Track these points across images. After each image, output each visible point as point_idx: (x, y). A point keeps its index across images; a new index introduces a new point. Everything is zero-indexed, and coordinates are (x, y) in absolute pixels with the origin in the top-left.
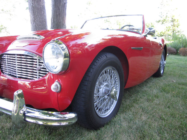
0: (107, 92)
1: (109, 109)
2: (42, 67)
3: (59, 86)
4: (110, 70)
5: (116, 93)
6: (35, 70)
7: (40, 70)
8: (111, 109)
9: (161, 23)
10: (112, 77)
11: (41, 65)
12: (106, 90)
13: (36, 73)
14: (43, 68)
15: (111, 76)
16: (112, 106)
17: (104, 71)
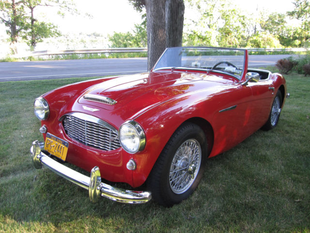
0: (185, 166)
1: (182, 188)
2: (115, 138)
3: (134, 164)
4: (193, 144)
5: (194, 169)
6: (108, 140)
7: (113, 142)
8: (184, 188)
9: (296, 16)
10: (193, 153)
11: (115, 137)
12: (184, 163)
13: (109, 143)
14: (116, 140)
15: (193, 151)
16: (186, 186)
17: (187, 142)
